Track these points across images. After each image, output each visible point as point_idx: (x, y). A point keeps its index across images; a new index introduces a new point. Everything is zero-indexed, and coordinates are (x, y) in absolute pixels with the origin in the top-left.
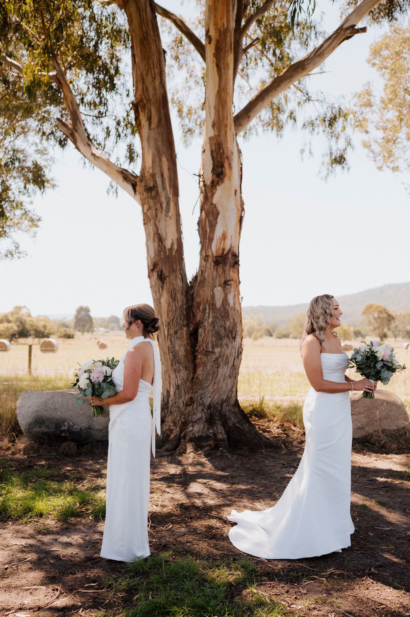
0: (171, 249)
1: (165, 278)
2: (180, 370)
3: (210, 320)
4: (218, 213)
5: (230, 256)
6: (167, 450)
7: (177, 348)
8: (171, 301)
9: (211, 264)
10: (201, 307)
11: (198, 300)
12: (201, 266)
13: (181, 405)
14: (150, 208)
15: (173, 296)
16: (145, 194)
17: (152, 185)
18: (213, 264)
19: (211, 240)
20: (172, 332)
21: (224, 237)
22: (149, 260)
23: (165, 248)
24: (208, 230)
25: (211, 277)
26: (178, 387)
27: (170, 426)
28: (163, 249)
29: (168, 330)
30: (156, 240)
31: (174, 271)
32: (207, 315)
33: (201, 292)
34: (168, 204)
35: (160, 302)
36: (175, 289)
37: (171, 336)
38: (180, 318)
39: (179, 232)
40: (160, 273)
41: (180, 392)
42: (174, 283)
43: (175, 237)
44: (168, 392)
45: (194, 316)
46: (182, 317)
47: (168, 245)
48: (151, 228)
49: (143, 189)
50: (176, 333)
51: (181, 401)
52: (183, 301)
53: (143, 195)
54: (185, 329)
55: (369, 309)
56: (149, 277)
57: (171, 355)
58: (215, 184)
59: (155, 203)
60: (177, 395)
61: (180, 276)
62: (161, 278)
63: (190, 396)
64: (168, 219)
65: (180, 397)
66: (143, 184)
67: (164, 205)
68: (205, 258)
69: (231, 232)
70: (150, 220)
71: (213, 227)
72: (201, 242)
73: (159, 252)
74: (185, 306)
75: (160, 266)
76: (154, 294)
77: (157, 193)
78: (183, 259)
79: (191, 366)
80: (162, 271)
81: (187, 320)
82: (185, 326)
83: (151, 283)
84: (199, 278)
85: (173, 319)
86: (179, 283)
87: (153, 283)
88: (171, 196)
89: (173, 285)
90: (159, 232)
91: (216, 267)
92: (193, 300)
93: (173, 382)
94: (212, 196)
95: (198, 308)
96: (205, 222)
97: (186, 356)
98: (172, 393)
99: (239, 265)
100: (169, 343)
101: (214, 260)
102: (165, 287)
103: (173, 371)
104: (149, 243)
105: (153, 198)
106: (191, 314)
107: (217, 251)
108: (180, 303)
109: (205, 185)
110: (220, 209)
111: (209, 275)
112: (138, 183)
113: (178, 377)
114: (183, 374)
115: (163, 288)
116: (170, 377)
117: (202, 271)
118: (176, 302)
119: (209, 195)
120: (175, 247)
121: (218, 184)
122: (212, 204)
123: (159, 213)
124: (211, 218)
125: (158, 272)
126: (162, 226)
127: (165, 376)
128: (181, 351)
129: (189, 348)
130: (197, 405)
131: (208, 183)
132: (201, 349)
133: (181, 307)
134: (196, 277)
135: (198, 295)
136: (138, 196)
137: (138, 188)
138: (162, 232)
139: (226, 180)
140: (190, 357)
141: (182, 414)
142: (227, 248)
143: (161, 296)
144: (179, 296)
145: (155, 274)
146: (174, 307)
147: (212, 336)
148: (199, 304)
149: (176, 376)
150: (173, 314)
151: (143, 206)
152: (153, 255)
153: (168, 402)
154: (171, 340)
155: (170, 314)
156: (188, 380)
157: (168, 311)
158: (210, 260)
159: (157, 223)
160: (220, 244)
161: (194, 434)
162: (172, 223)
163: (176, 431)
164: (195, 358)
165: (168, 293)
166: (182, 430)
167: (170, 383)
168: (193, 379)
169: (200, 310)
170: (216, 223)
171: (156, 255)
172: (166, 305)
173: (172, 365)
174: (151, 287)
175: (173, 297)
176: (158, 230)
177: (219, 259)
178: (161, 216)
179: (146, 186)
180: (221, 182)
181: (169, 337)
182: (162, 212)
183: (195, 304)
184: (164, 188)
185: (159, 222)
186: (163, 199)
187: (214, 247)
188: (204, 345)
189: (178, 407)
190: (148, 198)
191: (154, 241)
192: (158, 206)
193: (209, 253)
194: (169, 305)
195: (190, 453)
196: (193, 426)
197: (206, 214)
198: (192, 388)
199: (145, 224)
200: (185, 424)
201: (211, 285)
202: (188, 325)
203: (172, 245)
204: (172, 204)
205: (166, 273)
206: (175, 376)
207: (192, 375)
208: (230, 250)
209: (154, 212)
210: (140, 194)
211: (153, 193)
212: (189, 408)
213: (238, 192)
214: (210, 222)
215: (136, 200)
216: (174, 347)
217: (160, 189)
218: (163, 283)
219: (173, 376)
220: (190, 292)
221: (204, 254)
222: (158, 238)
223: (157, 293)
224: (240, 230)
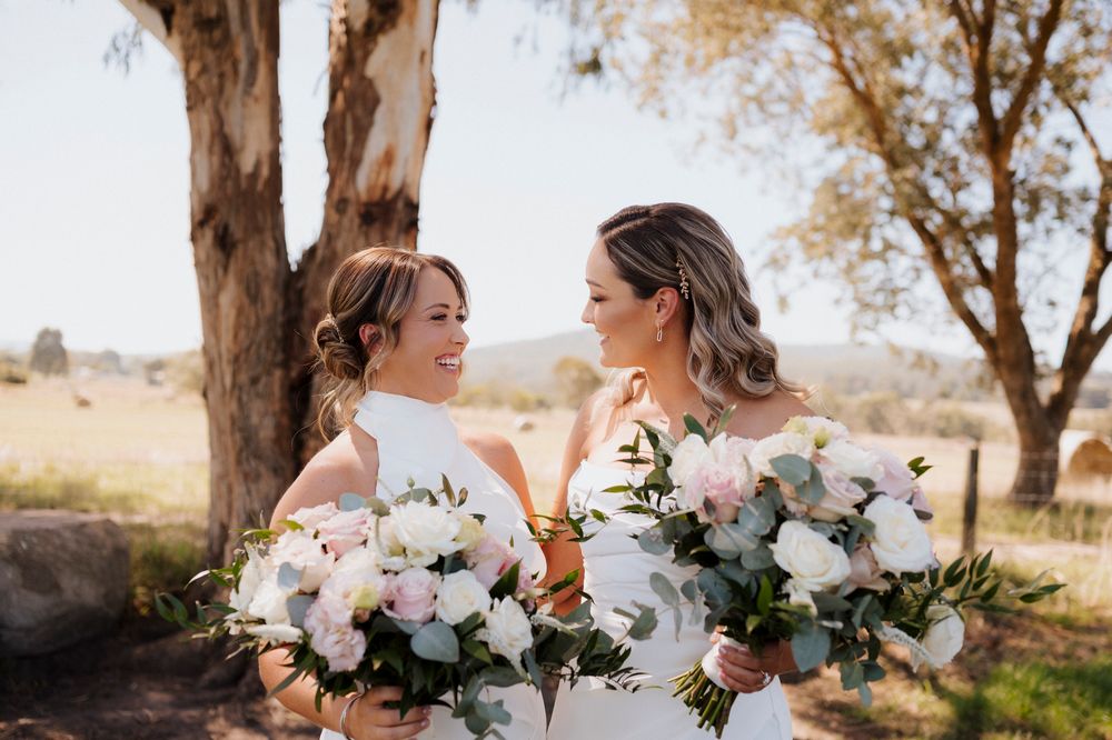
0: (254, 176)
1: (234, 245)
2: (258, 477)
4: (376, 101)
5: (400, 205)
6: (214, 685)
7: (255, 419)
8: (246, 301)
9: (352, 221)
11: (313, 304)
12: (326, 223)
14: (204, 70)
15: (253, 291)
16: (195, 35)
17: (213, 12)
18: (357, 221)
19: (356, 162)
20: (244, 378)
21: (388, 159)
22: (196, 198)
23: (238, 170)
24: (350, 138)
26: (251, 517)
28: (233, 174)
29: (234, 375)
30: (217, 149)
31: (259, 230)
34: (253, 65)
35: (217, 305)
36: (256, 274)
37: (240, 388)
38: (268, 348)
39: (276, 138)
40: (221, 230)
42: (258, 257)
43: (266, 147)
44: (224, 528)
45: (303, 342)
46: (273, 344)
47: (247, 163)
48: (206, 119)
49: (190, 21)
50: (255, 381)
52: (276, 304)
53: (189, 35)
54: (278, 373)
56: (193, 239)
57: (238, 436)
58: (376, 26)
59: (219, 59)
61: (271, 244)
62: (224, 243)
64: (250, 102)
66: (191, 10)
67: (243, 67)
68: (337, 202)
69: (405, 150)
70: (203, 101)
71: (362, 132)
72: (329, 170)
73: (223, 179)
74: (280, 319)
75: (223, 214)
76: (203, 281)
77: (227, 36)
78: (280, 206)
79: (288, 466)
80: (226, 228)
81: (284, 351)
82: (276, 365)
83: (196, 256)
84: (320, 253)
85: (248, 349)
86: (270, 259)
87: (203, 256)
88: (261, 47)
89: (253, 263)
90: (227, 129)
91: (364, 228)
92: (301, 303)
93: (237, 505)
94: (367, 55)
96: (344, 119)
97: (277, 441)
98: (234, 532)
99: (418, 230)
100: (234, 406)
101: (362, 210)
102: (232, 268)
103: (241, 477)
104: (197, 156)
105: (215, 46)
106: (296, 339)
107: (370, 189)
108: (268, 310)
109: (348, 32)
110: (383, 91)
111: (345, 248)
112: (179, 8)
113: (254, 493)
114: (267, 485)
115: (226, 269)
116: (230, 490)
117: (329, 233)
118: (259, 305)
119: (358, 54)
120: (265, 171)
121: (382, 29)
122: (363, 78)
123: (228, 85)
124: (359, 111)
125: (216, 229)
126: (233, 117)
127: (218, 487)
128: (266, 430)
129: (285, 421)
131: (358, 25)
133: (271, 319)
134: (310, 254)
135: (317, 292)
136: (176, 40)
137: (176, 20)
138: (234, 131)
139: (403, 24)
140: (288, 445)
142: (395, 185)
143: (219, 288)
144: (267, 292)
145: (209, 235)
146: (253, 318)
149: (249, 492)
150: (248, 334)
151: (187, 60)
152: (204, 185)
153: (222, 552)
154: (240, 400)
155: (242, 333)
157: (237, 328)
158: (352, 211)
159: (222, 107)
160: (378, 174)
162: (260, 113)
164: (300, 445)
165: (239, 281)
167: (230, 506)
170: (371, 124)
171: (212, 185)
172: (233, 313)
173: (239, 462)
174: (197, 264)
175: (252, 292)
176: (222, 124)
177: (375, 210)
178: (235, 91)
179: (198, 14)
180: (387, 27)
181: (236, 392)
182: (235, 82)
183: (307, 314)
184: (245, 25)
185: (227, 104)
186: (241, 52)
187: (363, 180)
190: (203, 43)
191: (211, 151)
192: (227, 67)
193: (350, 194)
194: (240, 311)
197: (346, 100)
199: (189, 109)
202: (285, 365)
203: (258, 165)
204: (262, 69)
205: (237, 231)
206: (244, 489)
208: (401, 192)
209: (215, 81)
210: (181, 33)
211: (217, 34)
213: (425, 56)
214: (356, 121)
215: (170, 49)
216: (247, 417)
217: (235, 26)
218: (228, 257)
219: (239, 489)
220: (294, 286)
221: (336, 196)
222: (219, 145)
223: (212, 282)
224: (426, 148)
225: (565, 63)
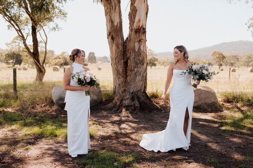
0: (117, 26)
1: (114, 39)
2: (120, 78)
3: (133, 57)
4: (137, 11)
5: (142, 29)
6: (115, 111)
7: (119, 68)
8: (117, 48)
10: (129, 51)
11: (128, 48)
12: (129, 34)
13: (121, 92)
14: (108, 8)
15: (118, 46)
16: (106, 2)
18: (134, 33)
19: (134, 22)
20: (117, 61)
21: (139, 21)
22: (108, 31)
23: (114, 25)
24: (132, 18)
25: (133, 38)
26: (119, 85)
27: (116, 101)
28: (113, 26)
29: (115, 61)
30: (110, 22)
31: (118, 36)
32: (132, 54)
33: (129, 45)
34: (115, 6)
35: (112, 49)
36: (118, 43)
40: (112, 36)
41: (120, 87)
42: (118, 40)
43: (119, 21)
44: (116, 87)
45: (126, 55)
46: (121, 55)
47: (115, 24)
48: (108, 17)
49: (105, 0)
50: (119, 62)
51: (120, 90)
52: (122, 48)
53: (105, 2)
54: (122, 60)
55: (214, 53)
56: (108, 38)
57: (117, 71)
59: (110, 6)
60: (119, 88)
61: (121, 38)
62: (113, 38)
63: (124, 88)
64: (116, 13)
65: (120, 89)
67: (114, 7)
68: (131, 30)
69: (142, 19)
70: (108, 14)
71: (135, 16)
72: (129, 24)
73: (112, 27)
74: (123, 51)
75: (112, 33)
76: (110, 45)
77: (111, 2)
79: (125, 76)
80: (113, 36)
81: (123, 56)
83: (108, 40)
84: (128, 39)
85: (117, 56)
86: (120, 41)
88: (117, 3)
89: (117, 42)
90: (112, 19)
91: (136, 34)
92: (126, 48)
93: (117, 83)
95: (128, 51)
96: (131, 15)
97: (123, 72)
98: (117, 87)
99: (146, 33)
100: (116, 66)
101: (135, 31)
102: (114, 42)
103: (117, 78)
104: (107, 23)
105: (109, 4)
106: (125, 54)
107: (136, 27)
110: (138, 9)
111: (133, 37)
113: (119, 81)
114: (122, 79)
117: (130, 35)
118: (119, 49)
119: (133, 2)
120: (119, 25)
122: (134, 6)
123: (112, 10)
124: (134, 13)
126: (113, 16)
127: (114, 80)
128: (121, 70)
129: (124, 68)
130: (127, 92)
132: (129, 69)
133: (121, 51)
135: (128, 46)
136: (103, 3)
140: (125, 72)
141: (121, 96)
142: (141, 26)
144: (120, 46)
145: (110, 37)
146: (118, 51)
147: (134, 63)
148: (128, 50)
150: (117, 54)
151: (105, 7)
152: (109, 29)
153: (116, 91)
154: (116, 65)
155: (116, 54)
156: (123, 82)
157: (115, 53)
158: (133, 31)
159: (111, 15)
160: (138, 24)
161: (125, 104)
162: (117, 15)
163: (118, 103)
164: (126, 72)
165: (115, 45)
166: (121, 103)
168: (125, 81)
169: (129, 52)
170: (136, 15)
172: (115, 50)
173: (117, 76)
175: (118, 47)
176: (111, 18)
177: (137, 30)
178: (113, 11)
181: (116, 64)
183: (127, 50)
186: (113, 4)
187: (135, 25)
188: (130, 67)
189: (119, 93)
190: (107, 4)
192: (111, 7)
193: (133, 28)
195: (123, 112)
196: (125, 101)
197: (132, 11)
198: (125, 85)
199: (106, 15)
200: (122, 100)
201: (133, 41)
202: (124, 59)
203: (117, 24)
204: (117, 7)
205: (114, 36)
207: (125, 80)
208: (142, 26)
209: (109, 10)
211: (109, 2)
212: (124, 94)
214: (133, 14)
215: (102, 5)
216: (118, 68)
218: (113, 41)
219: (117, 80)
220: (125, 44)
221: (131, 29)
222: (111, 21)
223: (111, 45)
224: (147, 17)
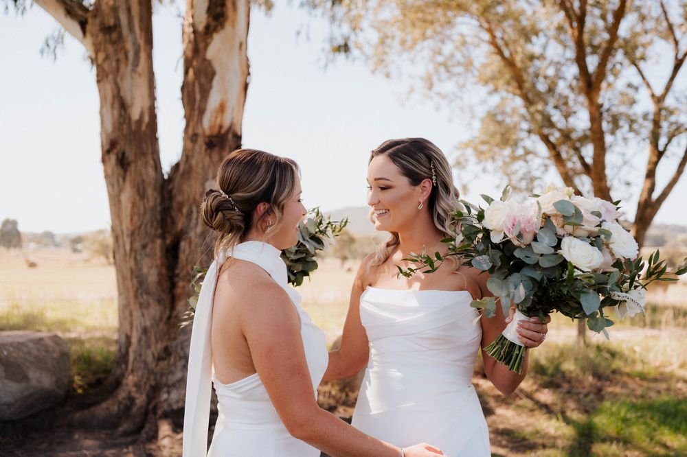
0: (140, 121)
1: (129, 164)
2: (148, 305)
3: (199, 229)
4: (213, 74)
5: (230, 136)
6: (126, 434)
7: (145, 270)
8: (137, 198)
9: (201, 147)
10: (185, 210)
11: (179, 198)
12: (185, 149)
13: (150, 359)
14: (107, 58)
15: (141, 191)
16: (101, 36)
17: (111, 22)
18: (204, 147)
19: (202, 111)
20: (137, 245)
21: (222, 108)
22: (104, 135)
23: (130, 119)
24: (198, 97)
25: (200, 166)
26: (145, 331)
27: (129, 392)
28: (127, 121)
29: (132, 243)
30: (117, 105)
31: (144, 154)
32: (194, 221)
33: (185, 187)
34: (137, 54)
35: (119, 201)
36: (143, 181)
37: (136, 252)
38: (152, 226)
39: (152, 98)
40: (120, 156)
41: (148, 339)
42: (144, 171)
43: (147, 104)
44: (128, 338)
45: (174, 222)
46: (155, 224)
47: (135, 114)
48: (109, 88)
49: (98, 28)
50: (144, 247)
51: (149, 353)
52: (156, 199)
53: (97, 36)
54: (159, 242)
56: (104, 161)
57: (135, 281)
58: (211, 29)
59: (116, 50)
60: (143, 343)
61: (151, 162)
62: (123, 163)
63: (165, 344)
64: (136, 76)
65: (149, 347)
66: (98, 21)
67: (131, 55)
68: (191, 136)
69: (232, 103)
70: (107, 76)
71: (205, 93)
72: (185, 117)
73: (121, 124)
74: (159, 208)
75: (122, 145)
76: (110, 188)
77: (120, 36)
78: (156, 139)
79: (167, 298)
80: (123, 154)
81: (162, 228)
82: (157, 237)
83: (105, 171)
84: (182, 168)
85: (140, 227)
86: (151, 172)
87: (110, 172)
88: (142, 43)
89: (141, 175)
90: (122, 93)
91: (209, 151)
92: (171, 198)
93: (136, 323)
94: (207, 45)
95: (180, 210)
96: (194, 86)
97: (159, 283)
98: (134, 340)
100: (132, 263)
101: (207, 140)
102: (128, 178)
103: (138, 306)
104: (104, 110)
105: (113, 43)
106: (169, 220)
107: (211, 128)
108: (151, 203)
109: (195, 32)
110: (217, 68)
111: (197, 163)
112: (90, 20)
113: (146, 315)
114: (155, 310)
115: (124, 179)
116: (131, 314)
117: (187, 155)
118: (146, 201)
119: (201, 45)
120: (146, 119)
121: (215, 30)
122: (205, 60)
123: (122, 66)
124: (203, 80)
125: (117, 154)
126: (126, 86)
127: (123, 312)
128: (152, 274)
129: (164, 271)
130: (175, 358)
131: (201, 28)
132: (184, 273)
133: (154, 209)
134: (176, 167)
135: (181, 191)
136: (89, 40)
137: (89, 28)
138: (126, 94)
139: (228, 26)
140: (166, 285)
141: (151, 372)
142: (226, 125)
143: (121, 191)
144: (150, 192)
145: (113, 158)
146: (142, 208)
147: (202, 253)
148: (181, 206)
149: (143, 315)
150: (139, 218)
151: (96, 51)
152: (109, 128)
153: (127, 353)
154: (135, 259)
155: (136, 218)
156: (161, 319)
157: (132, 215)
158: (201, 141)
159: (119, 80)
160: (216, 118)
161: (170, 405)
162: (142, 83)
163: (141, 400)
164: (173, 285)
165: (133, 186)
166: (150, 398)
167: (131, 324)
168: (169, 318)
169: (182, 214)
170: (211, 87)
171: (114, 128)
172: (129, 205)
173: (136, 297)
174: (106, 176)
175: (141, 193)
176: (119, 91)
177: (215, 140)
178: (126, 70)
179: (102, 24)
180: (219, 28)
181: (133, 254)
182: (126, 65)
183: (175, 205)
184: (131, 29)
185: (122, 79)
186: (129, 46)
187: (207, 122)
188: (189, 267)
189: (145, 362)
190: (106, 41)
191: (112, 107)
192: (121, 56)
193: (199, 131)
194: (134, 205)
195: (164, 437)
196: (169, 392)
197: (195, 73)
198: (168, 333)
199: (98, 82)
200: (155, 390)
201: (200, 177)
202: (163, 236)
203: (142, 115)
204: (143, 56)
205: (130, 155)
206: (140, 313)
207: (168, 313)
208: (230, 128)
209: (114, 64)
210: (92, 35)
211: (114, 36)
212: (163, 364)
213: (242, 46)
214: (201, 86)
215: (85, 46)
216: (140, 269)
217: (125, 31)
218: (125, 171)
219: (137, 313)
220: (166, 188)
221: (190, 131)
222: (118, 103)
223: (116, 187)
224: (245, 101)
225: (327, 47)
